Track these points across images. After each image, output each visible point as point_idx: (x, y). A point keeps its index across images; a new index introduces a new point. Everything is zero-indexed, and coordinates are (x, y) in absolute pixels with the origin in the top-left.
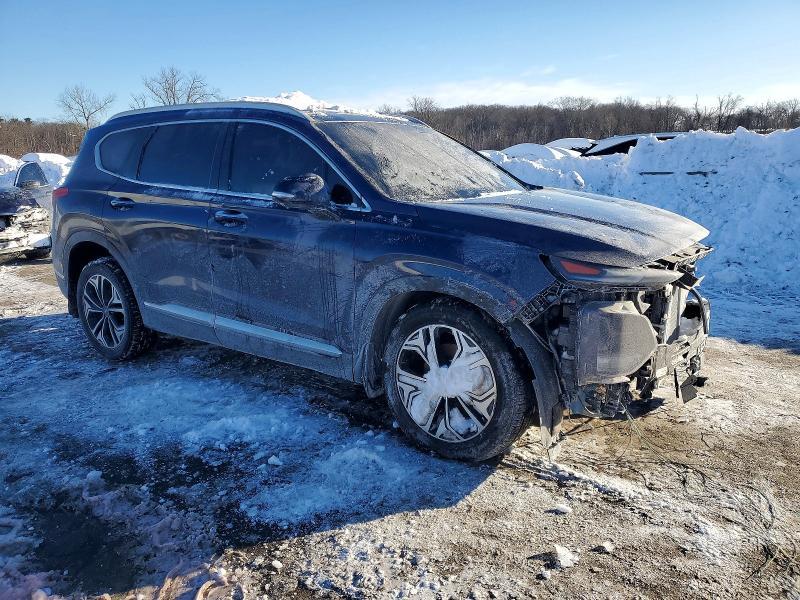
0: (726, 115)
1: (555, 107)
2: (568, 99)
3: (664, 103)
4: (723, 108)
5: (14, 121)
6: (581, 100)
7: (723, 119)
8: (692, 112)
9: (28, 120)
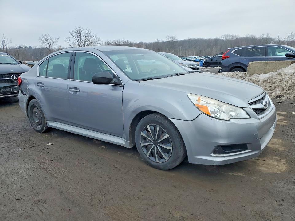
0: (290, 40)
1: (222, 39)
2: (227, 35)
3: (265, 37)
4: (289, 38)
5: (25, 47)
6: (233, 36)
7: (289, 42)
8: (277, 39)
9: (30, 47)
